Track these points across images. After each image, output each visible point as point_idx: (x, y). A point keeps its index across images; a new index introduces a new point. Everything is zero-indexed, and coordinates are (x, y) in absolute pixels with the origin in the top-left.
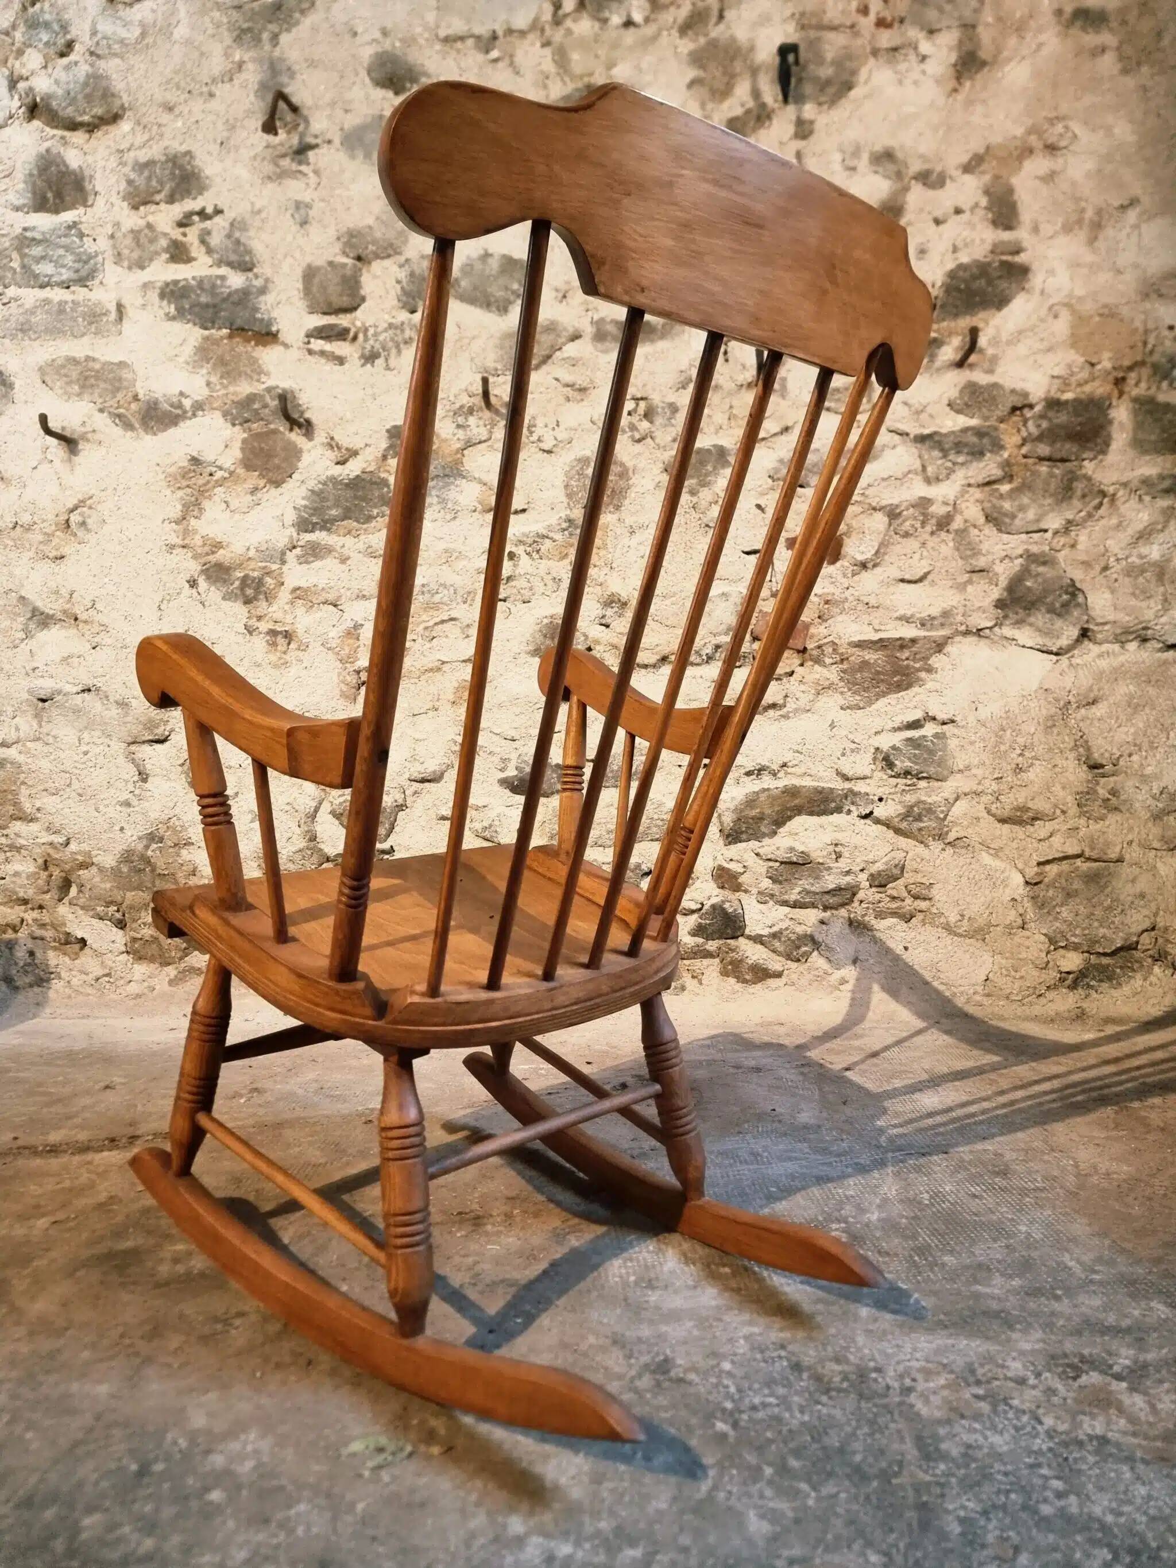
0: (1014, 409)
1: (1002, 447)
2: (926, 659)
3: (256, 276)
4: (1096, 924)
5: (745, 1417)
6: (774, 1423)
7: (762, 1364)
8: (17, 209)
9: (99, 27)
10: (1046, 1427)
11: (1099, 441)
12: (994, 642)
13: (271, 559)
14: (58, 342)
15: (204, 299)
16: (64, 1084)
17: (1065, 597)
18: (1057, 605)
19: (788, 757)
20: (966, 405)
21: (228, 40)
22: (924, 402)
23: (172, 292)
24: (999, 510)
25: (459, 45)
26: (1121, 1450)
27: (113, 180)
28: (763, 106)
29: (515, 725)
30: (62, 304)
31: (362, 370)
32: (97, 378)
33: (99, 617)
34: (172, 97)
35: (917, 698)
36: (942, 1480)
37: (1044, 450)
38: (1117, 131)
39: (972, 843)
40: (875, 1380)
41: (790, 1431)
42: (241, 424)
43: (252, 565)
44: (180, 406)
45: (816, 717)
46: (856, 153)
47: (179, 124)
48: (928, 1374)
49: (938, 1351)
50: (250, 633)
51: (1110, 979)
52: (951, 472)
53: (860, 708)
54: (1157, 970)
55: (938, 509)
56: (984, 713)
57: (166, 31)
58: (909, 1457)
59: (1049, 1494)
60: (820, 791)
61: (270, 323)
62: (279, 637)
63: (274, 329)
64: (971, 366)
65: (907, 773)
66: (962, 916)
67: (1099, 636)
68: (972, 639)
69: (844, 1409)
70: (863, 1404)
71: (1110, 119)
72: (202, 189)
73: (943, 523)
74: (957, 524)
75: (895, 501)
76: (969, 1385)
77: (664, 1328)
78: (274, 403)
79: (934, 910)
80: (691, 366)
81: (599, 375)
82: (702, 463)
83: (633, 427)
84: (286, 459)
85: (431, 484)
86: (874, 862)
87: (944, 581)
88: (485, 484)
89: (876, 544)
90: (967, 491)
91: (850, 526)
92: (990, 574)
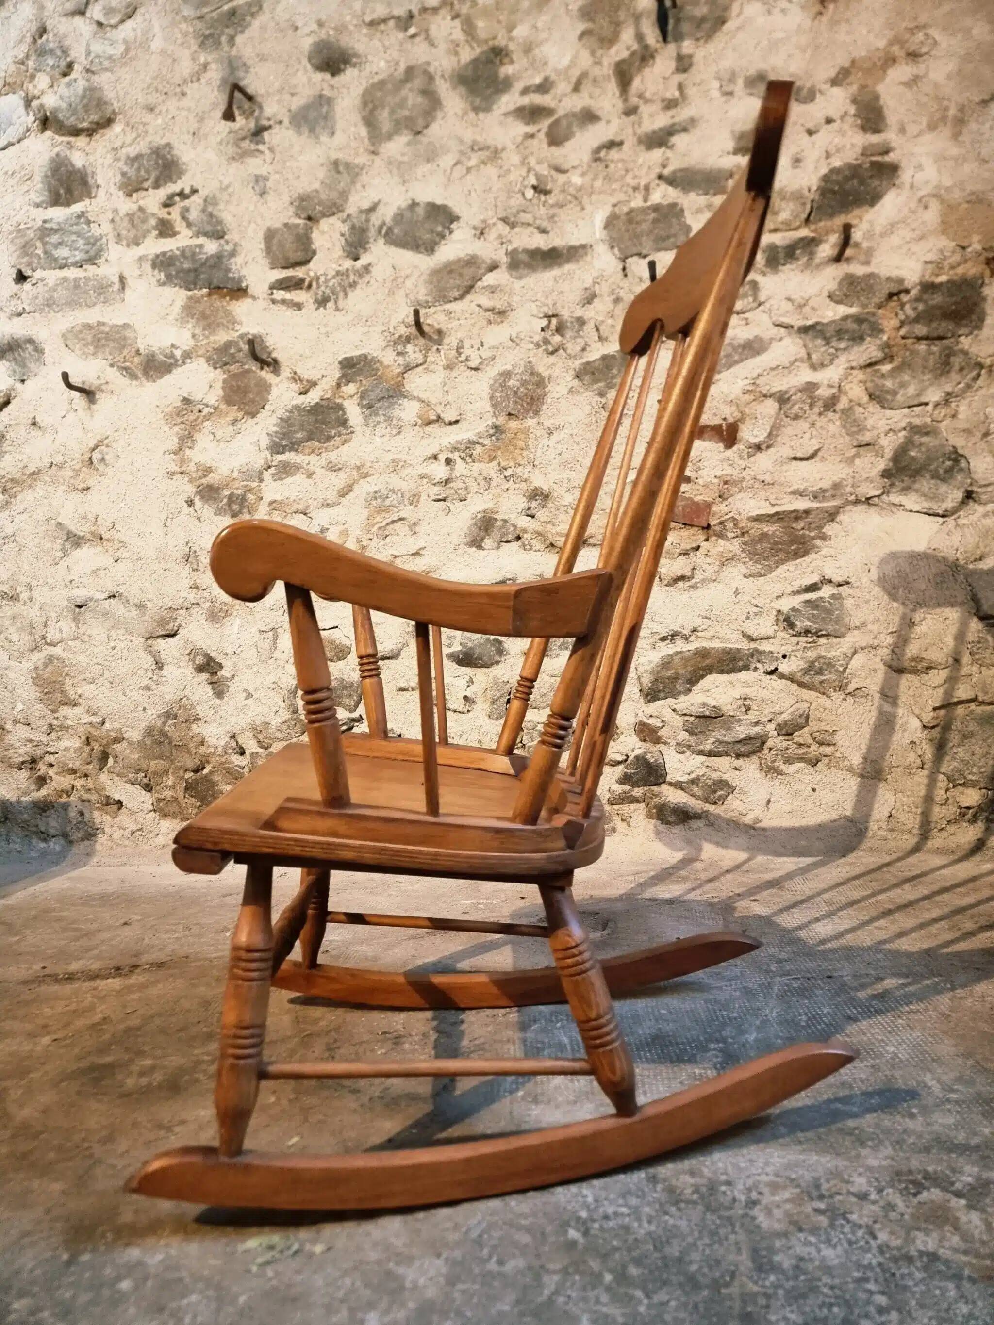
0: (891, 295)
1: (882, 331)
2: (820, 527)
3: (227, 242)
5: (596, 1225)
6: (622, 1232)
8: (38, 206)
9: (92, 48)
10: (879, 1242)
11: (974, 317)
12: (882, 508)
13: (251, 478)
14: (76, 312)
15: (186, 265)
16: (92, 921)
17: (949, 463)
18: (941, 471)
19: (698, 622)
20: (845, 295)
21: (195, 47)
22: (806, 296)
23: (162, 262)
24: (881, 388)
25: (382, 27)
26: (949, 1268)
27: (110, 174)
28: (646, 47)
30: (77, 280)
31: (316, 313)
32: (107, 339)
33: (117, 536)
34: (152, 99)
35: (814, 564)
36: (770, 1291)
37: (921, 330)
38: (975, 32)
39: (870, 692)
40: (724, 1193)
41: (636, 1240)
42: (221, 367)
43: (236, 484)
44: (172, 356)
45: (721, 586)
46: (732, 79)
47: (160, 121)
48: (775, 1187)
49: (789, 1166)
52: (834, 358)
53: (762, 576)
55: (824, 392)
56: (875, 573)
57: (144, 44)
58: (742, 1268)
59: (871, 1309)
60: (728, 652)
61: (240, 280)
63: (244, 285)
64: (848, 260)
65: (807, 632)
66: (864, 758)
67: (984, 497)
68: (861, 507)
70: (708, 1216)
71: (968, 22)
72: (180, 173)
73: (830, 404)
74: (843, 403)
75: (784, 388)
76: (812, 1199)
78: (246, 348)
79: (838, 755)
80: (594, 283)
81: (516, 298)
82: (609, 367)
83: (546, 341)
84: (259, 393)
85: (378, 405)
86: (781, 713)
87: (833, 457)
88: (423, 401)
89: (768, 428)
90: (851, 374)
91: (743, 414)
92: (876, 447)
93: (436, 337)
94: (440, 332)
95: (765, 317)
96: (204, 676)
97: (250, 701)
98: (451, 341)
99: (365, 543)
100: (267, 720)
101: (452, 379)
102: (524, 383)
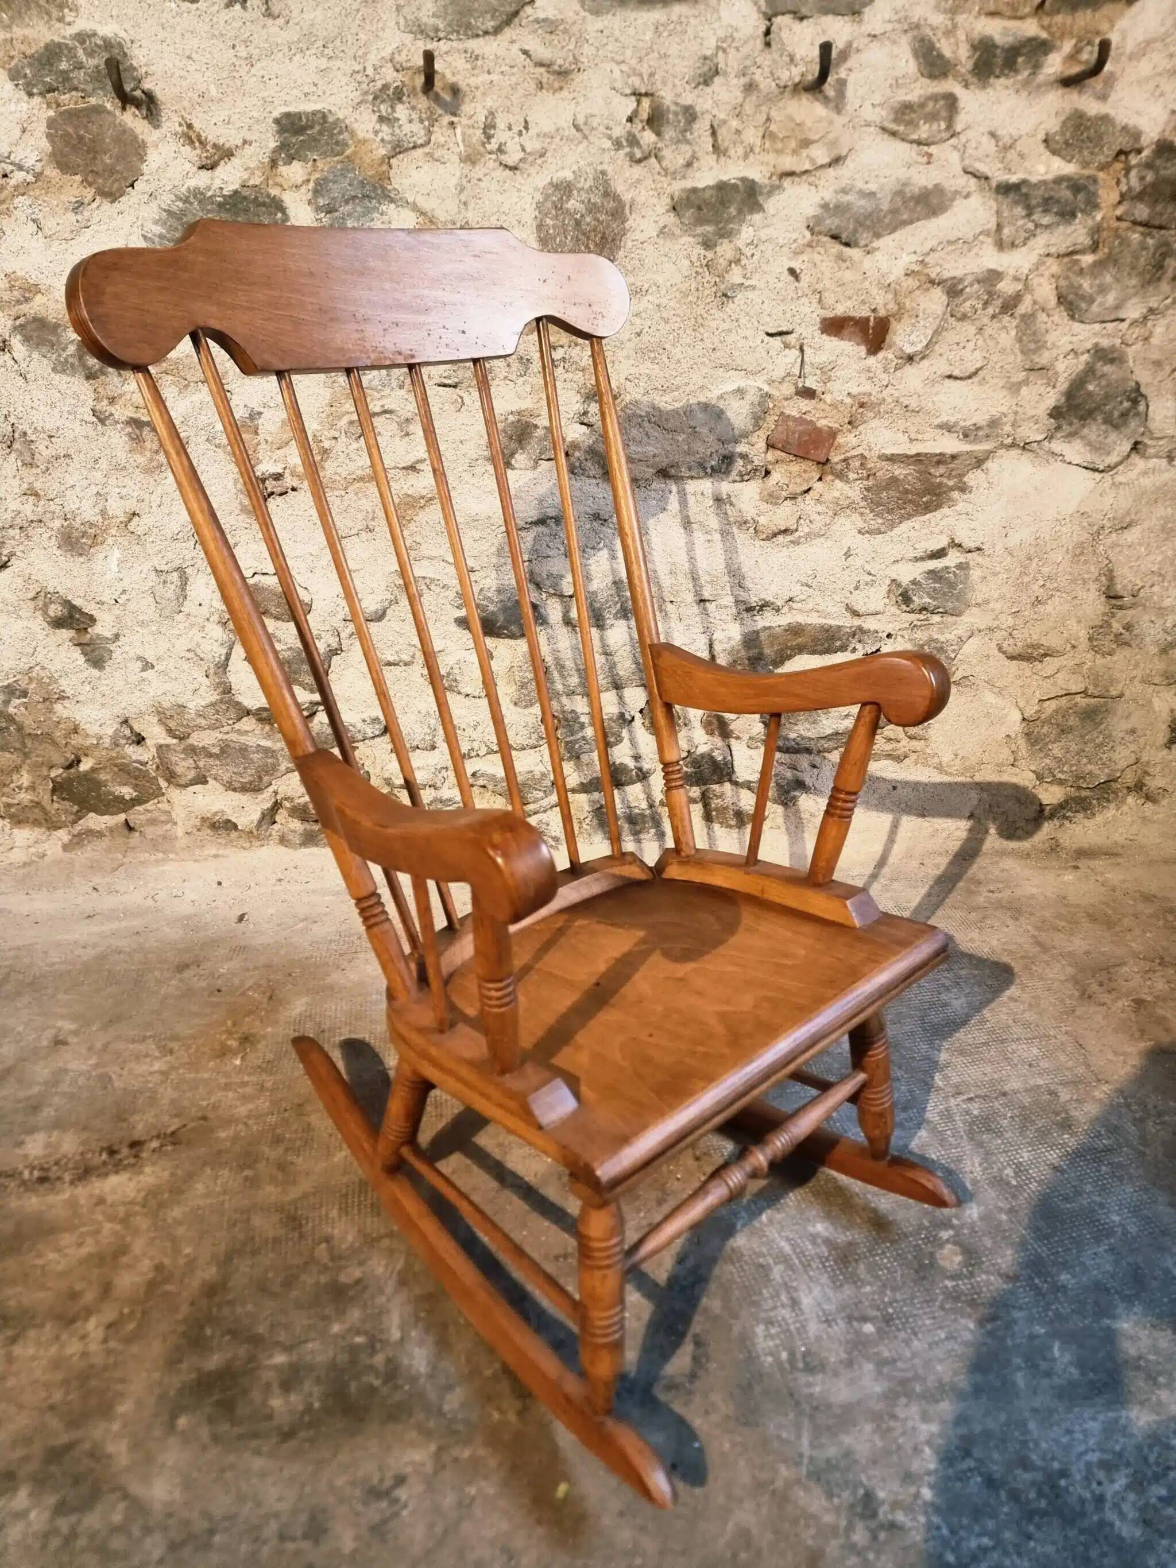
0: (1121, 152)
1: (1096, 206)
2: (961, 476)
4: (1085, 760)
7: (959, 1484)
12: (1037, 456)
17: (1126, 404)
18: (1116, 414)
19: (796, 590)
20: (1066, 143)
22: (1015, 134)
24: (1076, 289)
31: (225, 15)
35: (945, 521)
37: (1142, 212)
39: (977, 682)
40: (1068, 1490)
42: (42, 94)
45: (830, 543)
49: (1106, 1433)
50: (102, 421)
51: (1085, 810)
52: (1030, 237)
53: (881, 533)
54: (1130, 800)
55: (1007, 287)
56: (1014, 540)
60: (826, 629)
64: (1084, 89)
65: (923, 609)
66: (956, 755)
67: (1150, 451)
68: (1015, 452)
69: (1054, 1543)
74: (1025, 306)
75: (958, 273)
77: (847, 1440)
78: (95, 64)
79: (928, 751)
80: (718, 48)
81: (587, 50)
82: (724, 203)
83: (633, 141)
84: (122, 157)
85: (345, 209)
87: (996, 380)
88: (423, 214)
89: (930, 332)
90: (1044, 263)
91: (901, 306)
92: (1050, 373)
93: (447, 97)
94: (455, 90)
95: (955, 157)
96: (66, 634)
97: (149, 674)
98: (474, 110)
99: (326, 444)
100: (181, 701)
101: (474, 181)
102: (592, 209)
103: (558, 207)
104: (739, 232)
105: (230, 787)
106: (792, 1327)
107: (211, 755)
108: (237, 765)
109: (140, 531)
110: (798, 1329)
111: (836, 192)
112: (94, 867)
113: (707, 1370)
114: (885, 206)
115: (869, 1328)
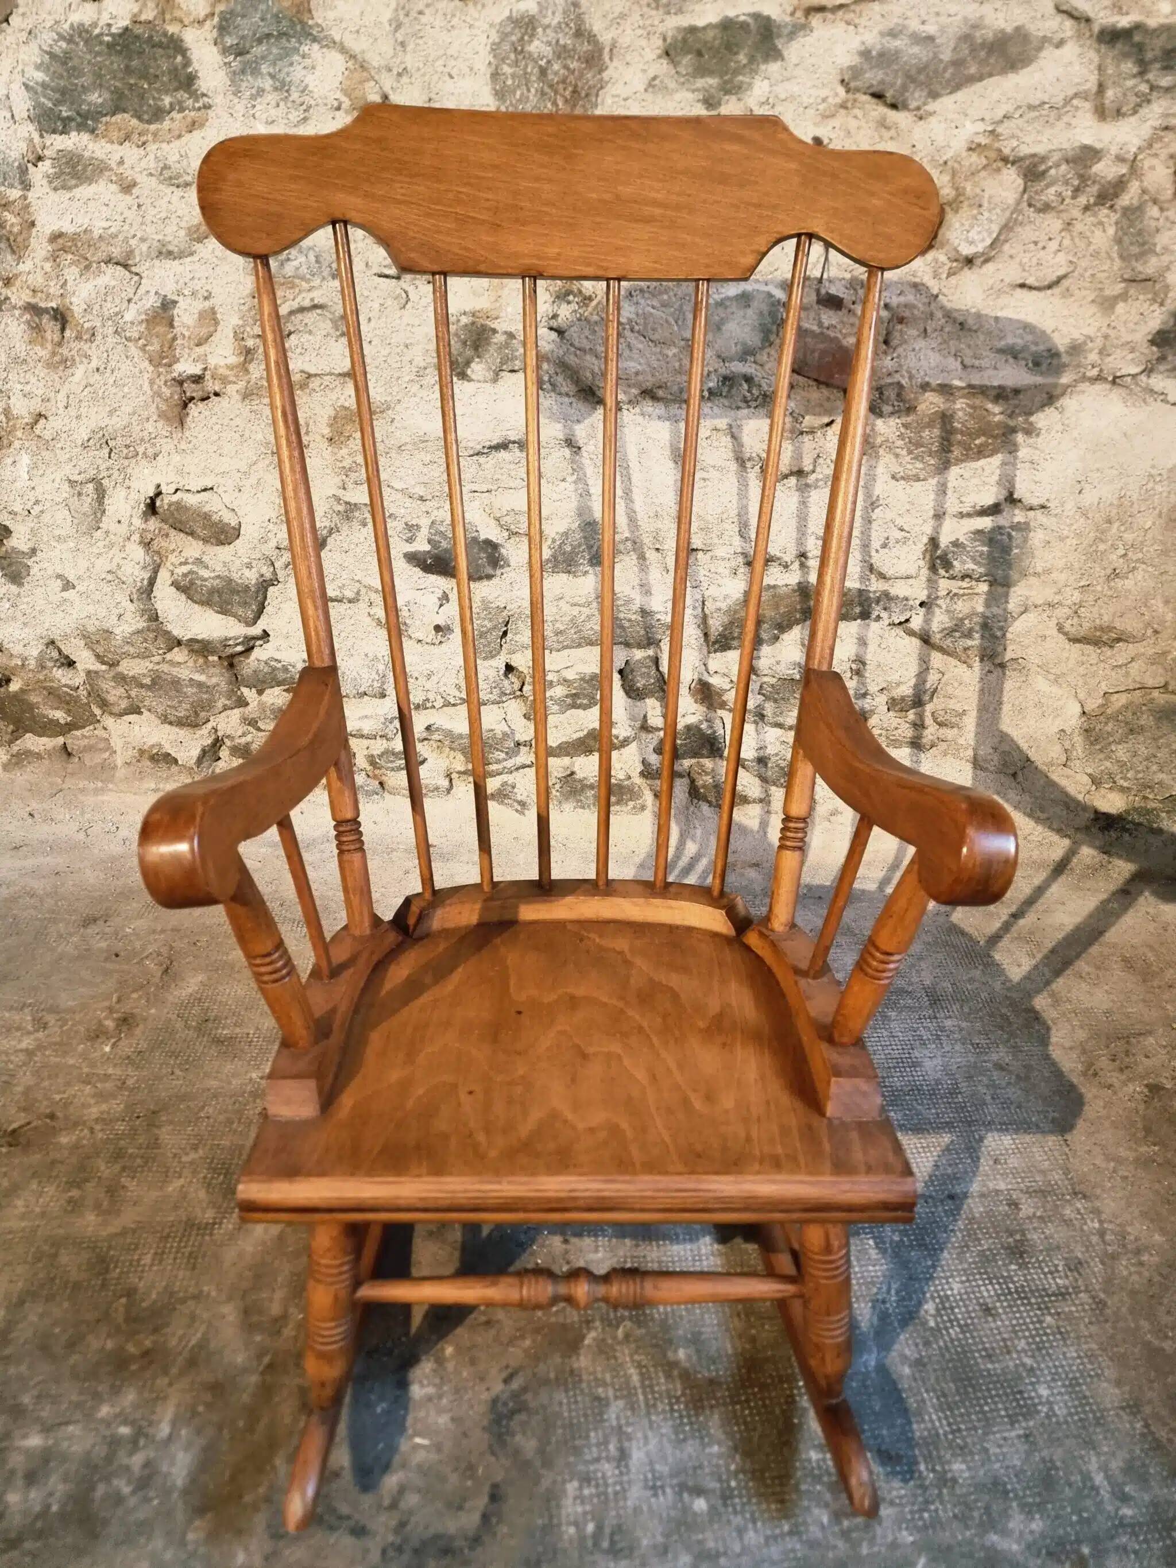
2: (1029, 414)
4: (1155, 768)
12: (1131, 392)
19: (810, 544)
29: (426, 479)
39: (1029, 666)
53: (918, 480)
55: (1106, 170)
56: (1089, 498)
62: (45, 318)
65: (966, 576)
68: (1099, 387)
73: (1108, 194)
74: (1130, 196)
75: (1040, 149)
79: (961, 741)
82: (730, 47)
85: (258, 50)
86: (898, 684)
87: (1084, 293)
88: (353, 57)
89: (995, 228)
90: (1161, 138)
91: (960, 192)
92: (1158, 286)
97: (70, 594)
100: (106, 625)
101: (413, 14)
102: (562, 52)
103: (519, 50)
104: (750, 85)
105: (165, 719)
106: (610, 1490)
107: (142, 686)
108: (171, 698)
109: (47, 435)
110: (616, 1493)
111: (882, 34)
112: (33, 790)
113: (495, 1534)
114: (946, 56)
115: (700, 1505)
